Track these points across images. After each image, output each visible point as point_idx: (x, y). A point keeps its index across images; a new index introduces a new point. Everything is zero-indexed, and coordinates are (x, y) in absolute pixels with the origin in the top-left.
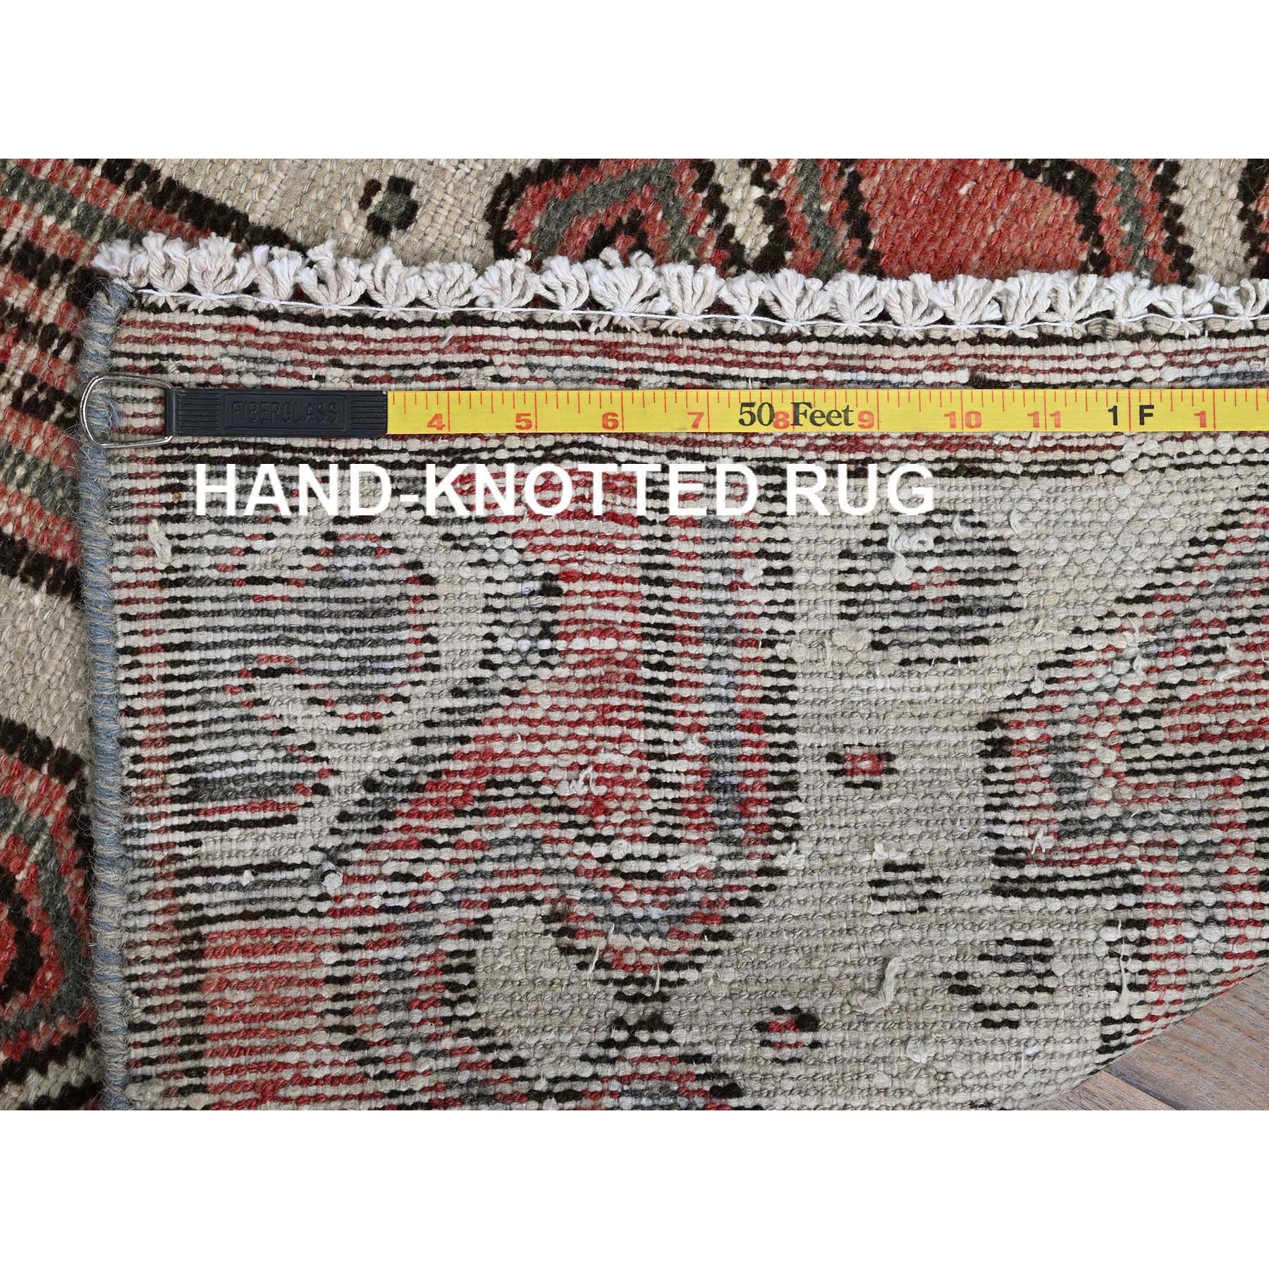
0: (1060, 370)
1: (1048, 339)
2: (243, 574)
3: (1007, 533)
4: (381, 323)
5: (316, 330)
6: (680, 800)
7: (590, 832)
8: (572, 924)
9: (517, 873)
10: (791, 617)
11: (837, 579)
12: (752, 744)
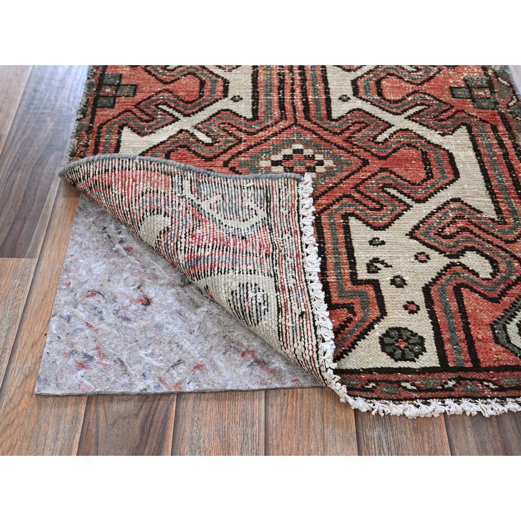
0: (307, 330)
1: (315, 328)
2: (243, 196)
3: (262, 321)
4: (299, 219)
5: (296, 208)
6: (194, 252)
7: (187, 234)
8: (166, 233)
9: (179, 221)
10: (239, 273)
11: (249, 282)
12: (208, 266)
